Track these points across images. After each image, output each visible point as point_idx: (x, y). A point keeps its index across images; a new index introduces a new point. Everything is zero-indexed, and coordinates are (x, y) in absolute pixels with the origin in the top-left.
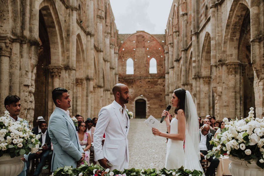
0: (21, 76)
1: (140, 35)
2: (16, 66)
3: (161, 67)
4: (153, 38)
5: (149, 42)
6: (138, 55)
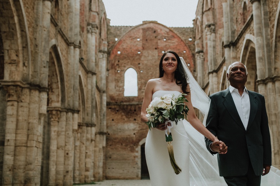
1: (148, 29)
4: (172, 33)
5: (165, 40)
6: (145, 62)
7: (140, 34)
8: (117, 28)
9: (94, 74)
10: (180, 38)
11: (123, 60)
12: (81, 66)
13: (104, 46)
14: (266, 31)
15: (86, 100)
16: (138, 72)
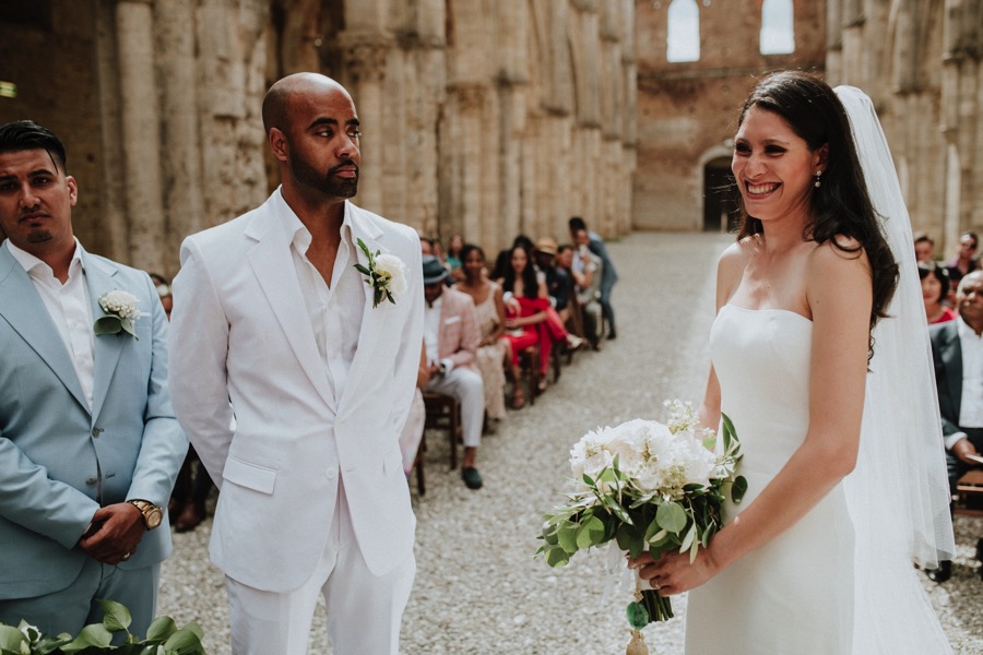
0: (202, 80)
2: (179, 40)
3: (812, 23)
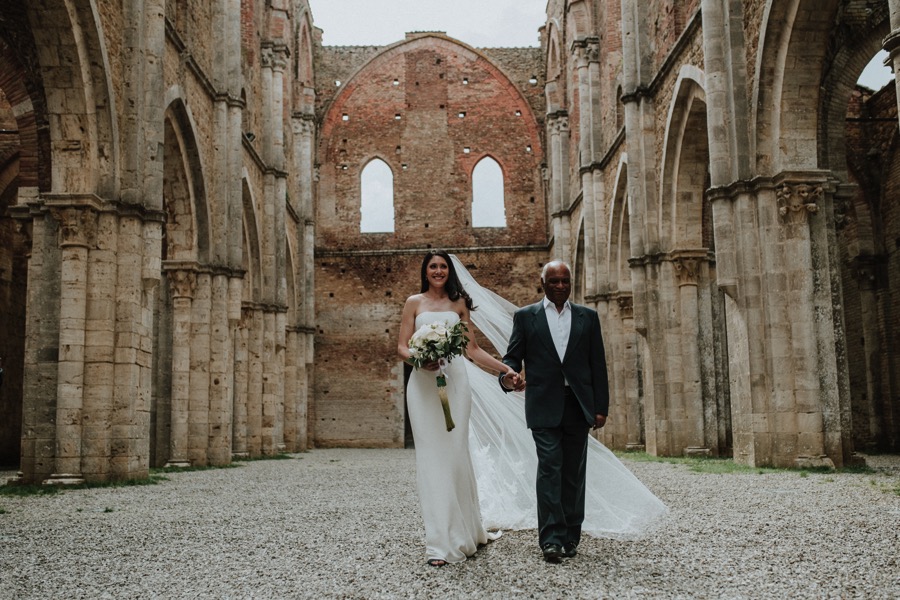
1: (422, 53)
3: (529, 197)
4: (486, 63)
5: (466, 82)
6: (415, 143)
7: (400, 69)
8: (340, 52)
9: (280, 175)
10: (506, 77)
11: (356, 137)
12: (248, 155)
13: (306, 101)
14: (736, 57)
15: (260, 244)
16: (394, 168)
